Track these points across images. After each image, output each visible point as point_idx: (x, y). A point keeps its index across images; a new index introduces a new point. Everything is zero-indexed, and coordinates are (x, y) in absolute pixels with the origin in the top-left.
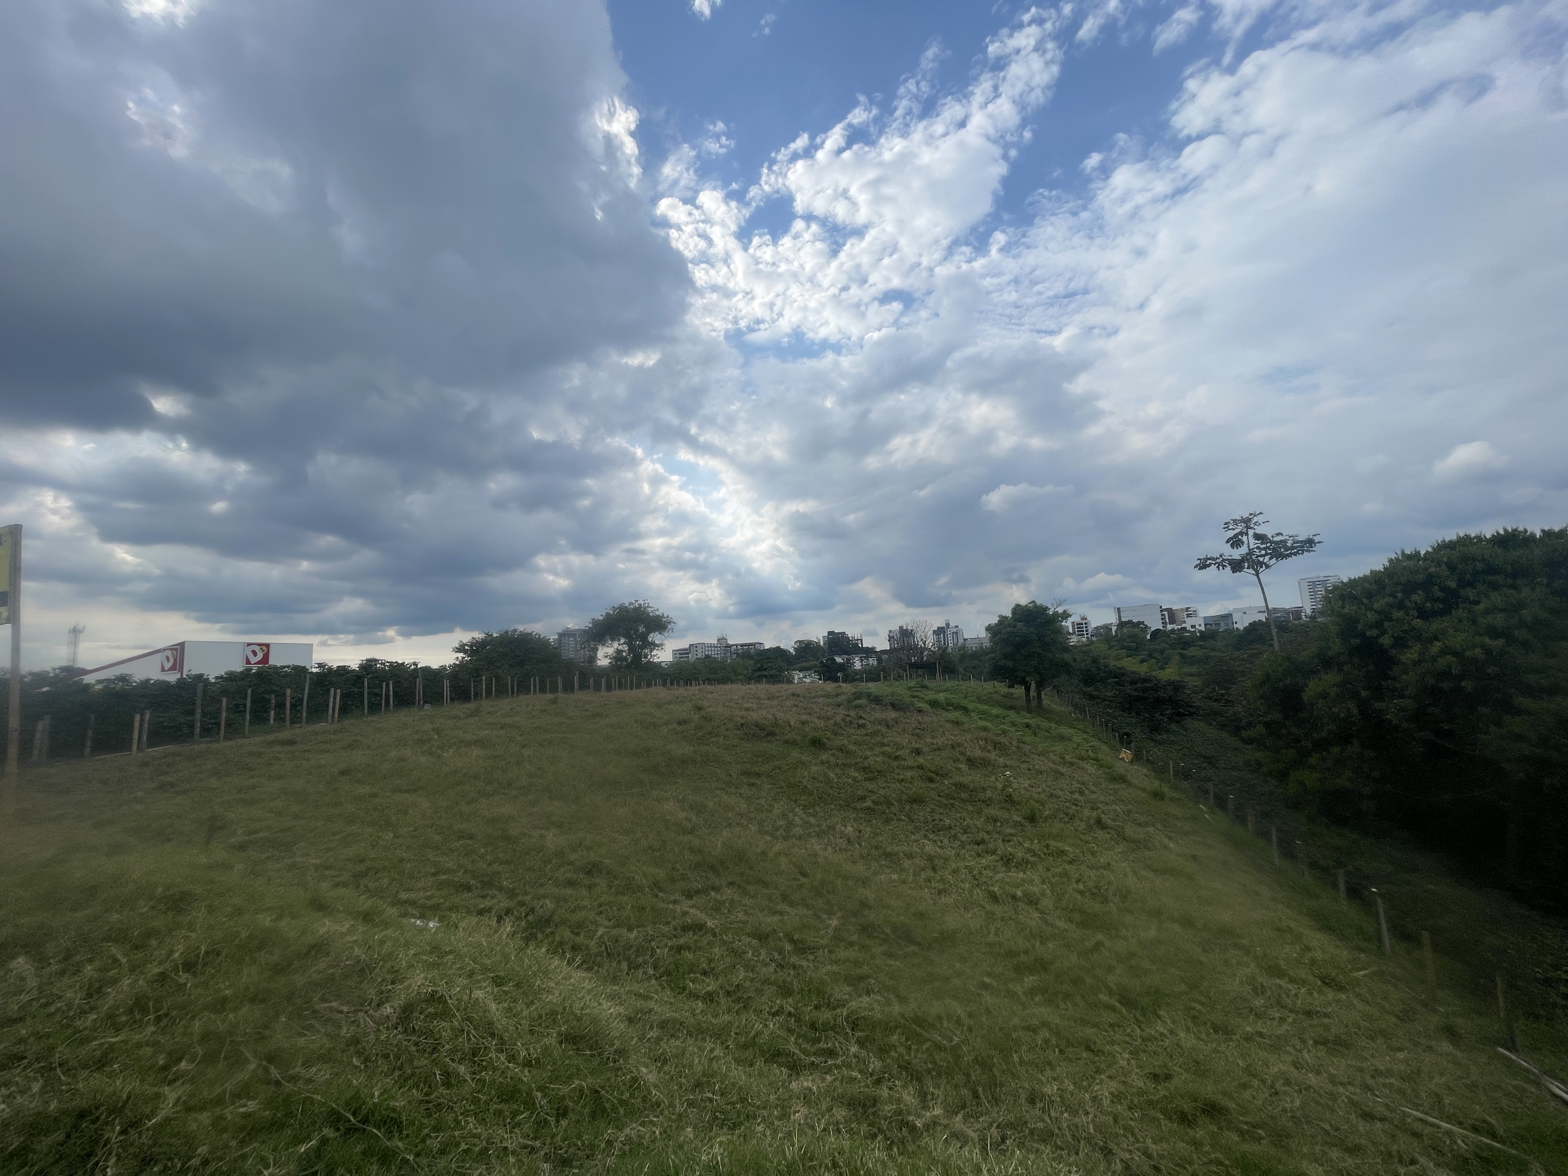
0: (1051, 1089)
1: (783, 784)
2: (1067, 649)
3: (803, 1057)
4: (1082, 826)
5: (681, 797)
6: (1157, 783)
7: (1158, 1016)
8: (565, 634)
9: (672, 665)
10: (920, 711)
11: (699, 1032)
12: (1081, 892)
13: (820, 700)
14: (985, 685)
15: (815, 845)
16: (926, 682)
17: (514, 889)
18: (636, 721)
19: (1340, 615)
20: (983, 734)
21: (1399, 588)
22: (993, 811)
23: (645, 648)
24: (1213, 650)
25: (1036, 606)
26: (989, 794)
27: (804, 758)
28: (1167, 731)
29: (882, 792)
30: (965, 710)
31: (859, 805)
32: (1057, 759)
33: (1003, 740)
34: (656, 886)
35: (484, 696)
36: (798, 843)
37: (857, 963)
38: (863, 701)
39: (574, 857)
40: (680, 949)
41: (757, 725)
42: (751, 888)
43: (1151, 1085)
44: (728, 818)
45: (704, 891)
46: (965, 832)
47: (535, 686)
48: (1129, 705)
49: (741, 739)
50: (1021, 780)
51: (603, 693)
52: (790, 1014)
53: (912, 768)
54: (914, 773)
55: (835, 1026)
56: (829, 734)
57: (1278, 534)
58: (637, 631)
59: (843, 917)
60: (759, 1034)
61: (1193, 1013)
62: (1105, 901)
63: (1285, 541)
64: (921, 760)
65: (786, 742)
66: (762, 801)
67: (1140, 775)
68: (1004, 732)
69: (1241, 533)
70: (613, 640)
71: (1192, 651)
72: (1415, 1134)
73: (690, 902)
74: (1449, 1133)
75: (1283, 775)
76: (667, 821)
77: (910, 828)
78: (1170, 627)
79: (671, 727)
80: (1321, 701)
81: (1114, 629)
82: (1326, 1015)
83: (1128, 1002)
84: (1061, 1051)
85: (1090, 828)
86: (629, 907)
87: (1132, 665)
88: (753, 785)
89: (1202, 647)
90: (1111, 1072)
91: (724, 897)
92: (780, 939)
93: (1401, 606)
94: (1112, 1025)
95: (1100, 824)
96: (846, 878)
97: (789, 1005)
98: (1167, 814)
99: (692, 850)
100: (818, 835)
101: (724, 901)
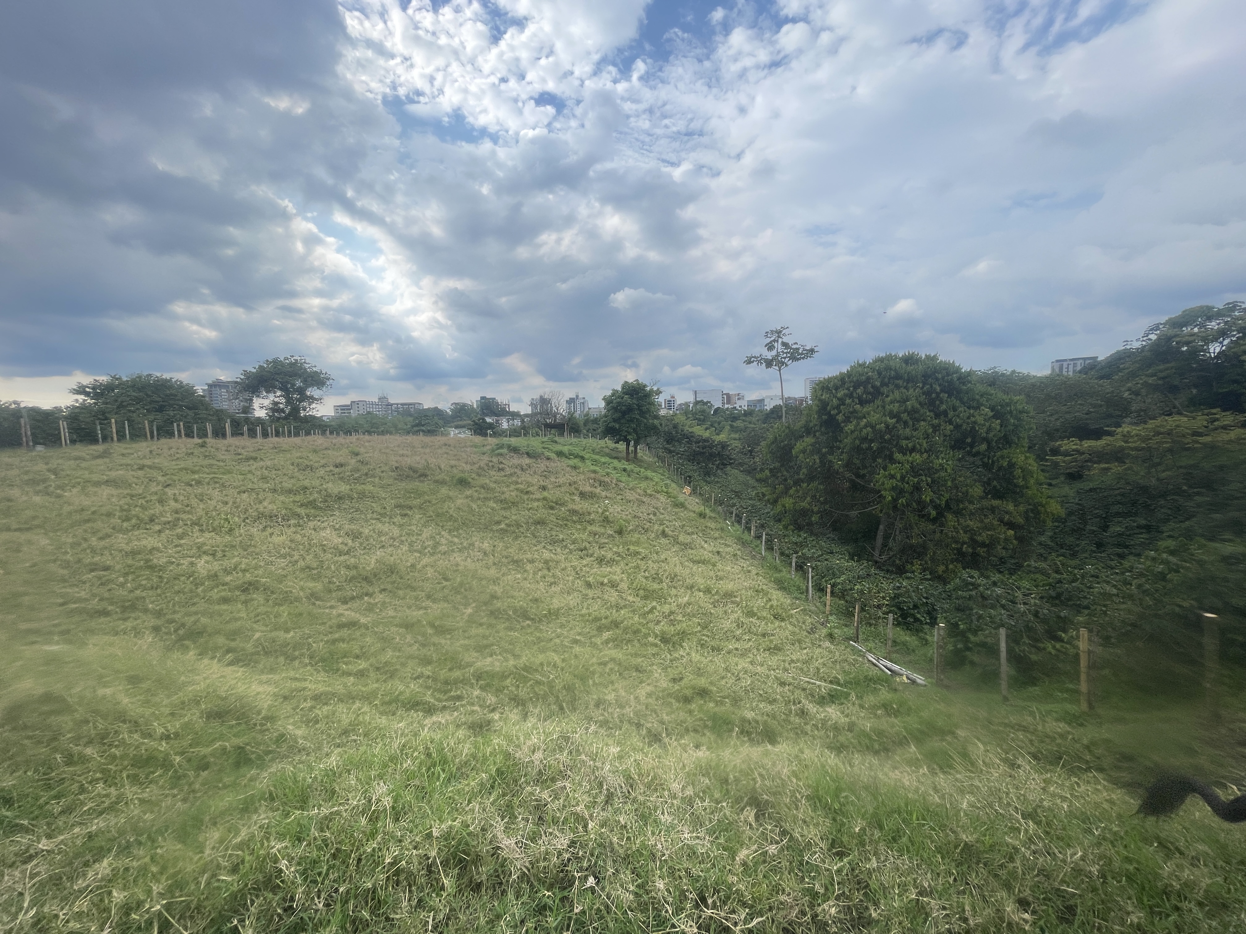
0: (611, 697)
1: (432, 514)
2: (657, 417)
3: (437, 703)
4: (653, 535)
5: (337, 526)
6: (703, 508)
7: (682, 647)
8: (216, 385)
9: (333, 419)
10: (548, 459)
11: (349, 698)
12: (646, 578)
13: (468, 450)
14: (600, 442)
15: (457, 557)
16: (557, 439)
17: (162, 610)
18: (293, 464)
19: (820, 400)
20: (593, 475)
21: (852, 384)
22: (595, 528)
23: (303, 401)
24: (750, 423)
25: (638, 384)
26: (592, 516)
27: (451, 494)
28: (715, 475)
29: (514, 517)
30: (582, 458)
31: (495, 528)
32: (641, 492)
33: (607, 479)
34: (313, 596)
35: (115, 439)
36: (443, 557)
37: (484, 637)
38: (505, 451)
39: (228, 579)
40: (334, 641)
41: (410, 468)
42: (401, 593)
43: (671, 685)
44: (382, 542)
45: (360, 597)
46: (574, 543)
47: (179, 431)
48: (694, 457)
49: (396, 479)
50: (616, 506)
51: (259, 439)
52: (428, 677)
53: (538, 500)
54: (540, 504)
55: (463, 680)
56: (474, 475)
57: (795, 343)
58: (293, 385)
59: (476, 607)
60: (401, 693)
61: (702, 642)
62: (661, 582)
63: (798, 349)
64: (545, 494)
65: (436, 481)
66: (414, 528)
67: (695, 504)
68: (608, 474)
69: (774, 341)
70: (268, 392)
71: (739, 424)
72: (804, 689)
73: (345, 607)
74: (819, 686)
75: (775, 502)
76: (324, 545)
77: (534, 541)
78: (726, 406)
79: (328, 469)
80: (802, 455)
81: (691, 405)
82: (772, 635)
83: (665, 640)
84: (620, 674)
85: (657, 537)
86: (285, 614)
87: (699, 431)
88: (406, 515)
89: (744, 421)
90: (649, 681)
91: (376, 601)
92: (423, 626)
93: (851, 396)
94: (654, 655)
95: (664, 534)
96: (481, 579)
97: (427, 671)
98: (706, 527)
99: (348, 567)
100: (460, 550)
101: (376, 604)
